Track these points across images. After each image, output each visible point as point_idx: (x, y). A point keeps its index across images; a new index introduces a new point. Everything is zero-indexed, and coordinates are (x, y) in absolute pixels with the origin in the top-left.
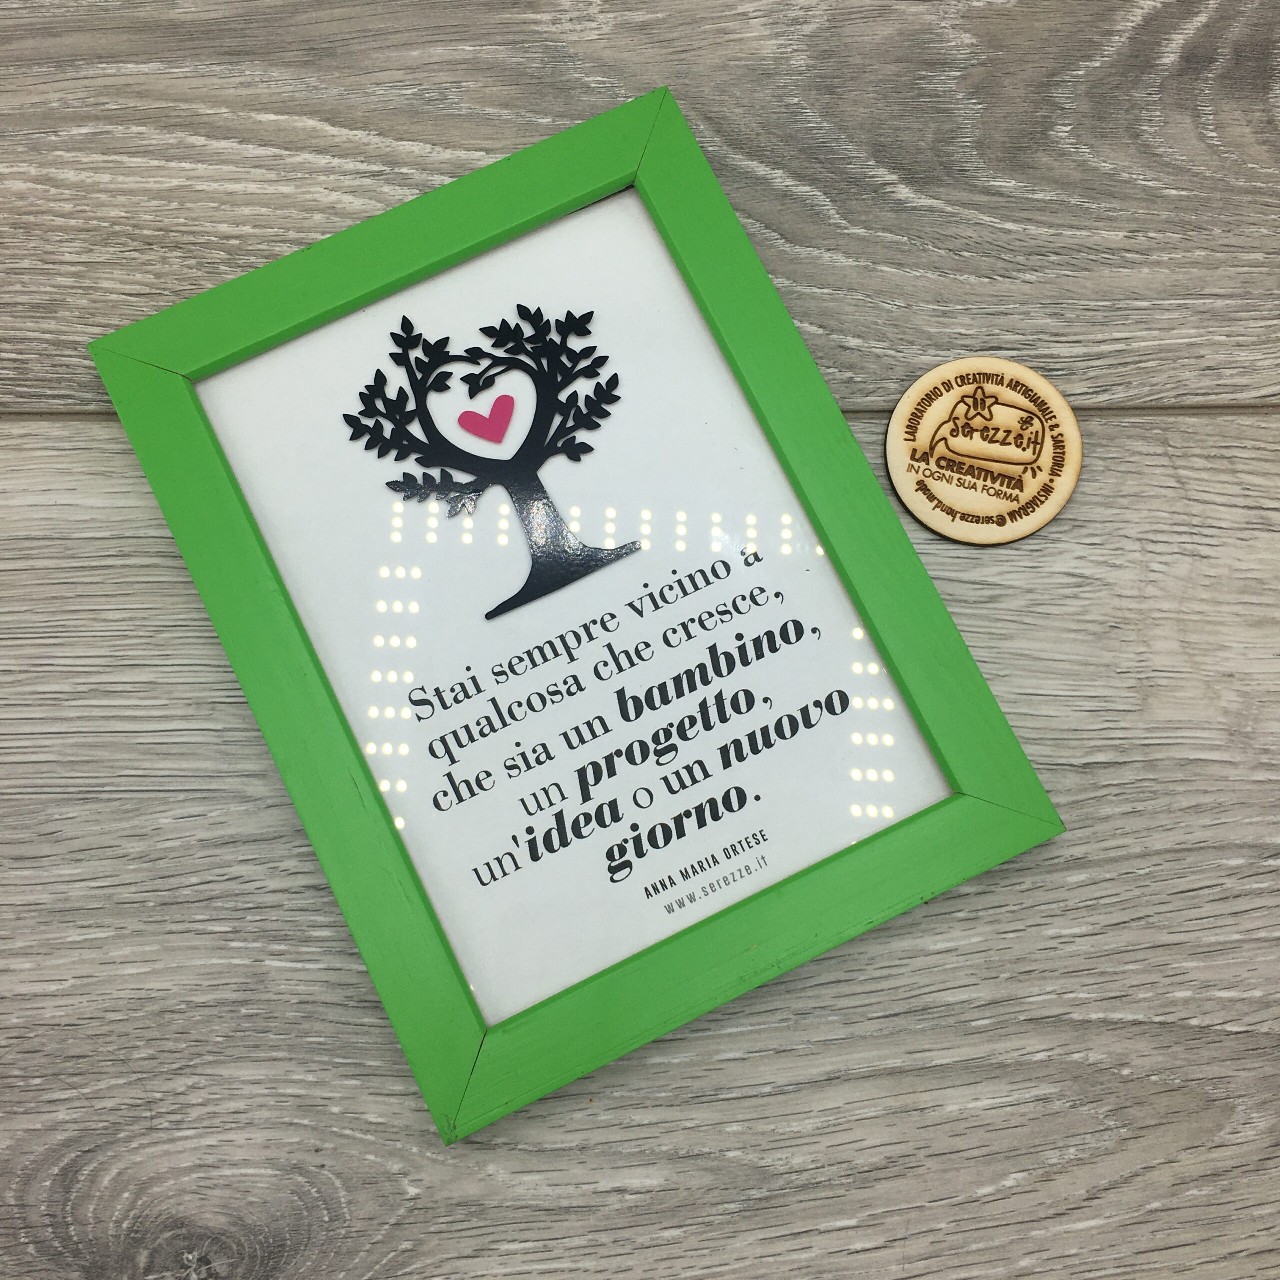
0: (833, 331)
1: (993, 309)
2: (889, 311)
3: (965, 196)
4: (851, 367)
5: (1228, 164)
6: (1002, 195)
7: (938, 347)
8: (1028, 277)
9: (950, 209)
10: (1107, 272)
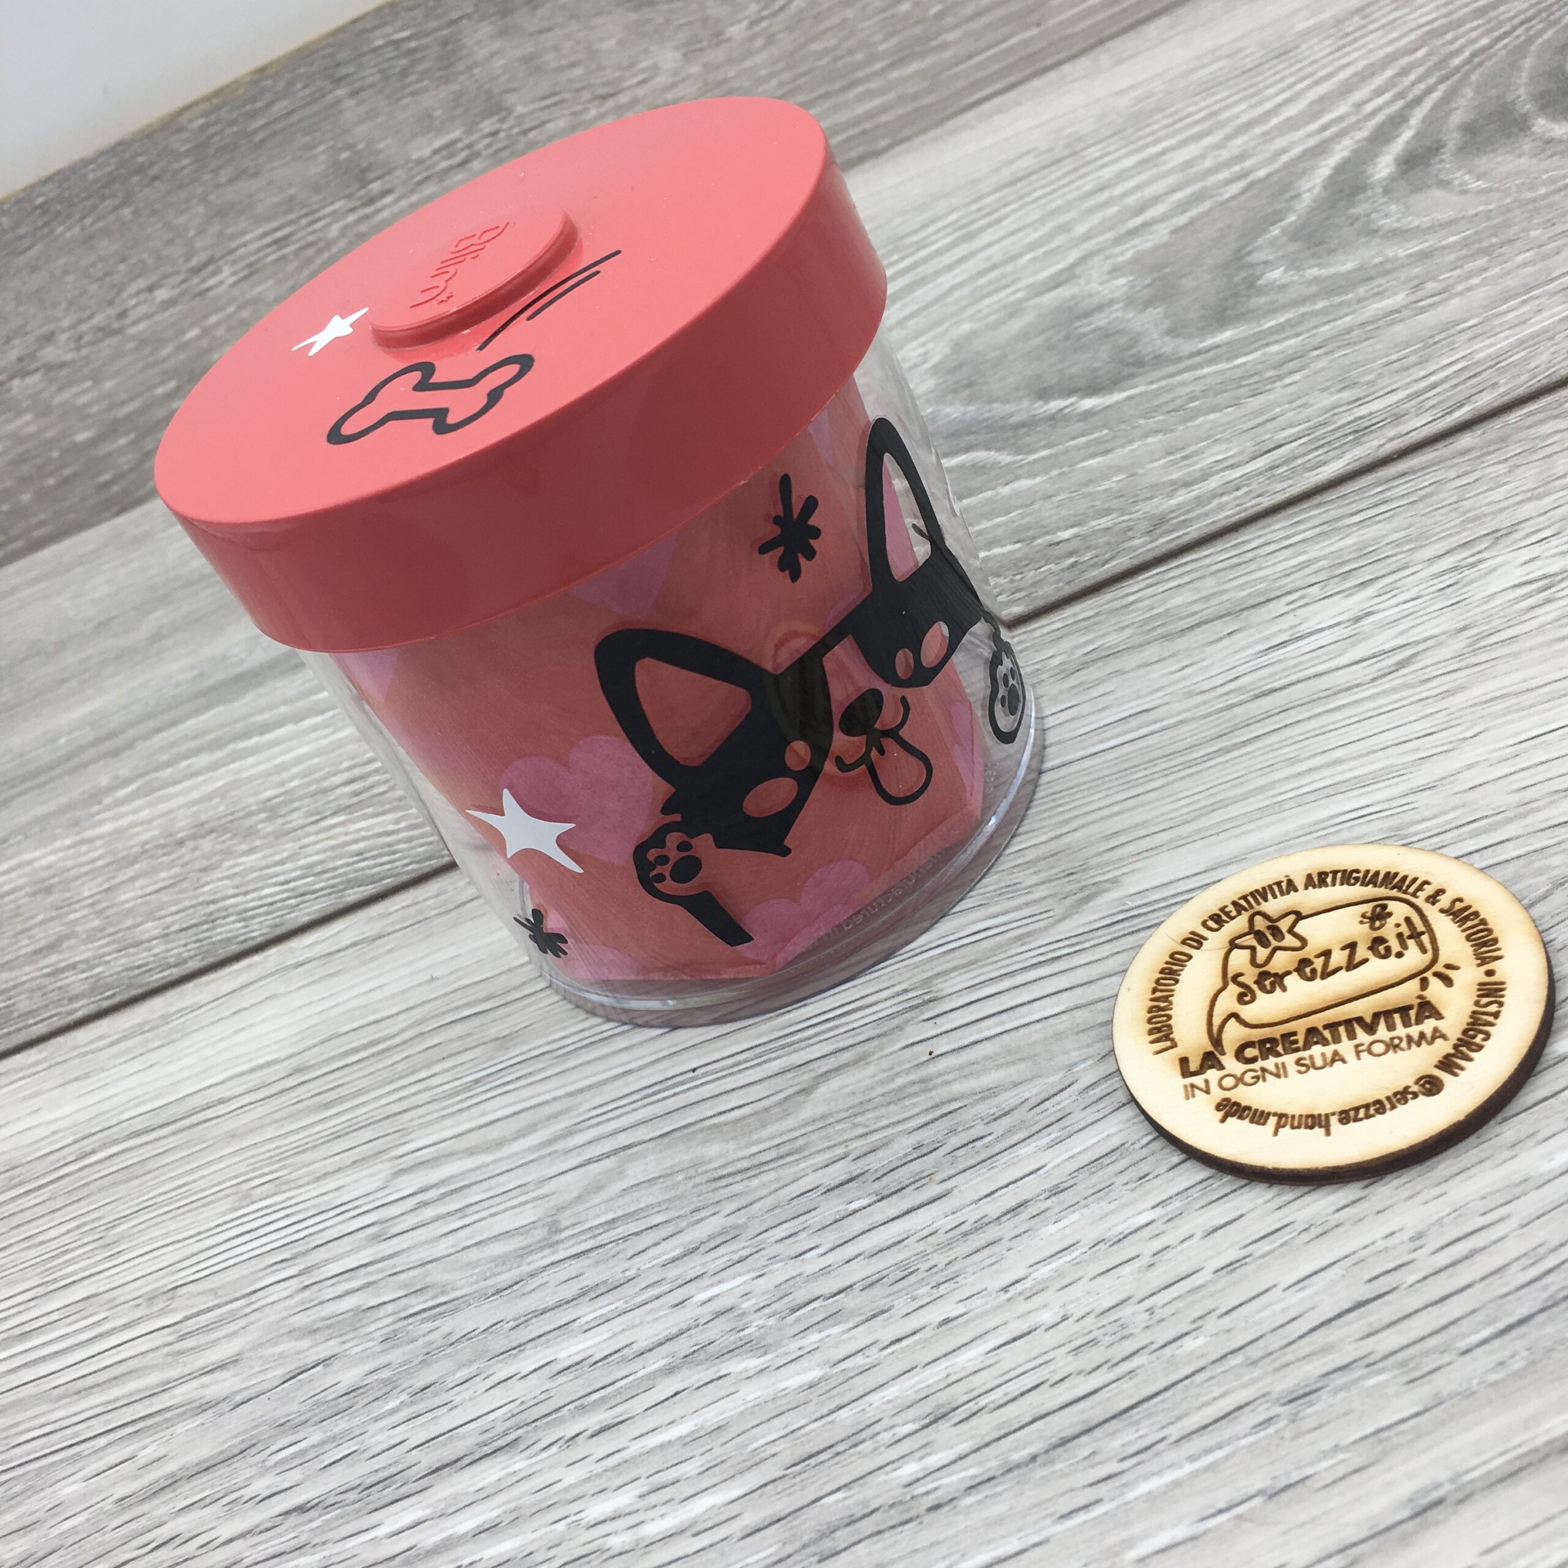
0: (1034, 538)
1: (1251, 424)
2: (1106, 490)
3: (1171, 369)
4: (1071, 554)
5: (1514, 189)
6: (1218, 346)
7: (1187, 484)
8: (1288, 380)
9: (1154, 386)
10: (1398, 327)
